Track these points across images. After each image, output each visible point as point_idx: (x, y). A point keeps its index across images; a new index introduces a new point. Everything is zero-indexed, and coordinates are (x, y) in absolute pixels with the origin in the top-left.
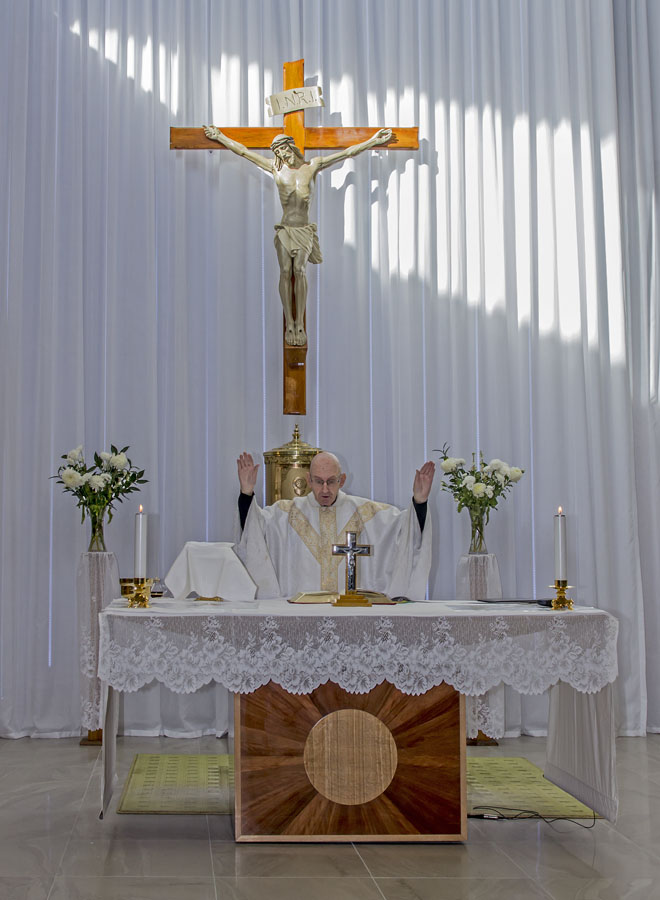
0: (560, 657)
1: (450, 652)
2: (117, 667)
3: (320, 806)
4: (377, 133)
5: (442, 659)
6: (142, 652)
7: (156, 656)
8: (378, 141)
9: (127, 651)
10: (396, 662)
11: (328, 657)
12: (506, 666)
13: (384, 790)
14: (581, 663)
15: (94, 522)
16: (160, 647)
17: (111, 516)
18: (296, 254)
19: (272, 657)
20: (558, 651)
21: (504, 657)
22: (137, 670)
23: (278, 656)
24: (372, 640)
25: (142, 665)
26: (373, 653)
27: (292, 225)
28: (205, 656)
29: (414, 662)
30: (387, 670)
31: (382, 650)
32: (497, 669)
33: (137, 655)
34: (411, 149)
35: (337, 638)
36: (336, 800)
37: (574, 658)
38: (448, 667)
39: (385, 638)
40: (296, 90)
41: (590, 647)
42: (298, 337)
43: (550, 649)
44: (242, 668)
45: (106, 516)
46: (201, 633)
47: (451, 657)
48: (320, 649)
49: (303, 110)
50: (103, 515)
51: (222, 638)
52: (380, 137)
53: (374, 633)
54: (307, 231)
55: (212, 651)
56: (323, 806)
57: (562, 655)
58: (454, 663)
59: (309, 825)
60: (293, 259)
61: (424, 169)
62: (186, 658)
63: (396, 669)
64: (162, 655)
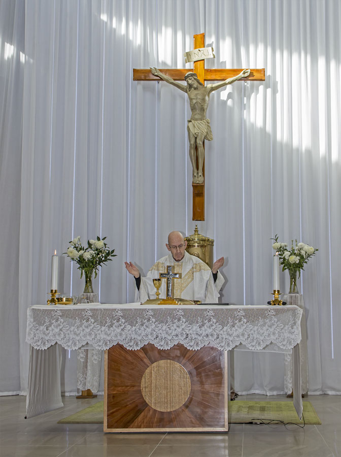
0: (272, 330)
1: (213, 327)
2: (37, 336)
3: (149, 412)
4: (243, 72)
5: (209, 331)
6: (50, 328)
7: (57, 330)
8: (243, 76)
9: (42, 328)
10: (184, 333)
11: (149, 330)
12: (243, 335)
13: (183, 403)
14: (283, 333)
15: (87, 277)
16: (59, 325)
17: (96, 274)
18: (197, 135)
19: (119, 330)
20: (270, 327)
21: (242, 330)
22: (47, 338)
23: (123, 330)
24: (172, 321)
25: (50, 335)
26: (172, 328)
27: (196, 120)
28: (83, 330)
29: (195, 333)
30: (180, 337)
31: (177, 327)
32: (238, 336)
33: (47, 330)
34: (261, 80)
35: (154, 320)
36: (158, 409)
37: (279, 330)
38: (212, 335)
39: (179, 320)
40: (200, 49)
41: (288, 325)
42: (199, 179)
43: (266, 326)
44: (103, 336)
45: (94, 274)
46: (82, 318)
47: (214, 330)
48: (144, 326)
49: (203, 60)
50: (91, 274)
51: (93, 320)
52: (244, 73)
53: (174, 318)
54: (204, 123)
55: (87, 327)
56: (151, 413)
57: (273, 329)
58: (215, 333)
59: (143, 422)
60: (196, 138)
61: (269, 91)
62: (73, 331)
63: (185, 336)
64: (61, 330)
